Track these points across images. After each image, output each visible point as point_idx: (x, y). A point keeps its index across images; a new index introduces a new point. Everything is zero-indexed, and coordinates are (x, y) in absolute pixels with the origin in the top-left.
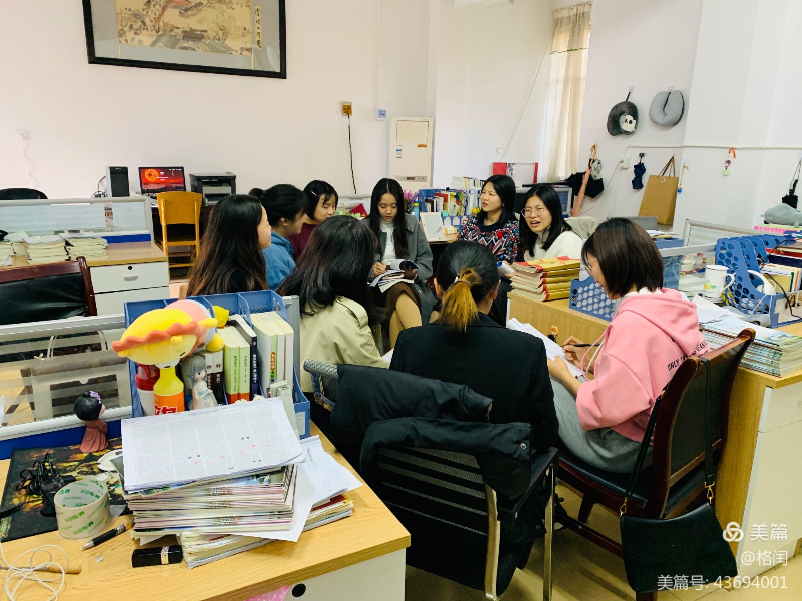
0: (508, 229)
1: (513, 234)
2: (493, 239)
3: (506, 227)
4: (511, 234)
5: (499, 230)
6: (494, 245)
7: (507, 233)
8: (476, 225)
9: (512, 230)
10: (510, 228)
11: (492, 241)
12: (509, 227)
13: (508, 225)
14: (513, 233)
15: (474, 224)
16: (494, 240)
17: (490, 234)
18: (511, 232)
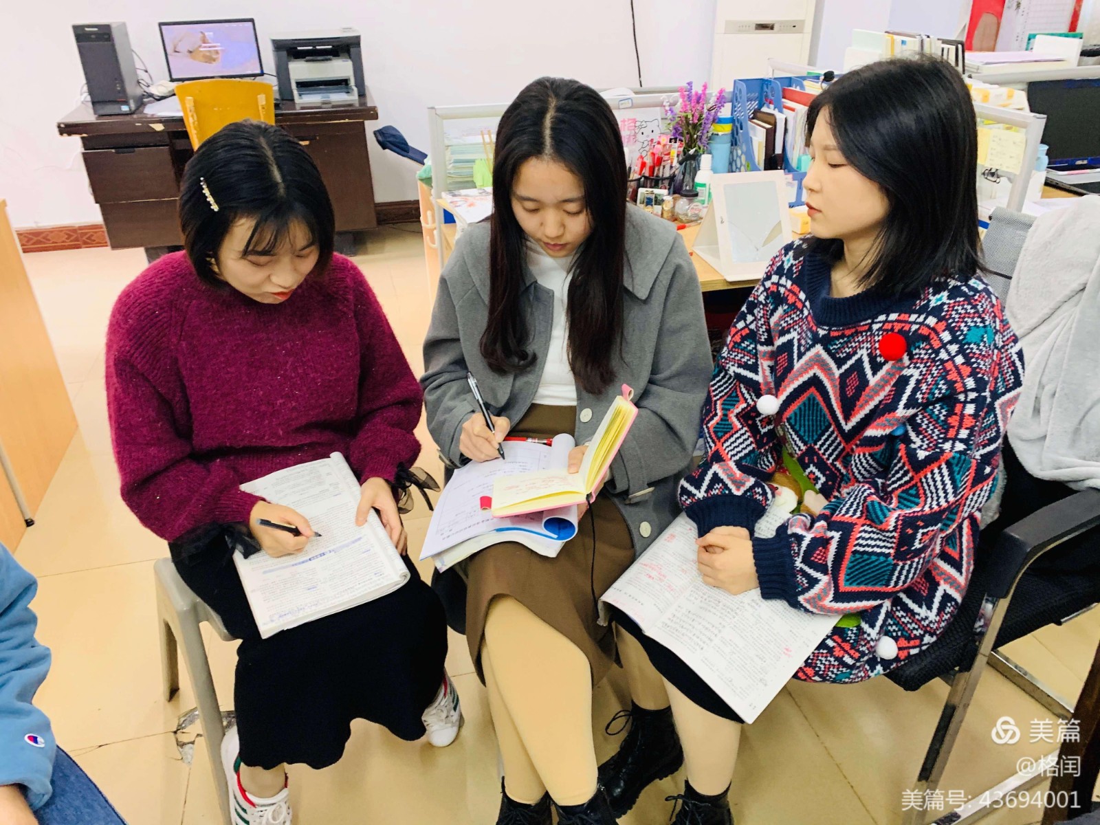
0: (932, 321)
1: (954, 348)
2: (863, 353)
3: (924, 310)
4: (944, 346)
5: (893, 317)
6: (864, 382)
7: (926, 339)
8: (794, 282)
9: (952, 331)
10: (940, 319)
11: (860, 361)
12: (936, 312)
13: (934, 301)
14: (954, 340)
15: (789, 275)
16: (866, 359)
17: (848, 332)
18: (946, 336)
